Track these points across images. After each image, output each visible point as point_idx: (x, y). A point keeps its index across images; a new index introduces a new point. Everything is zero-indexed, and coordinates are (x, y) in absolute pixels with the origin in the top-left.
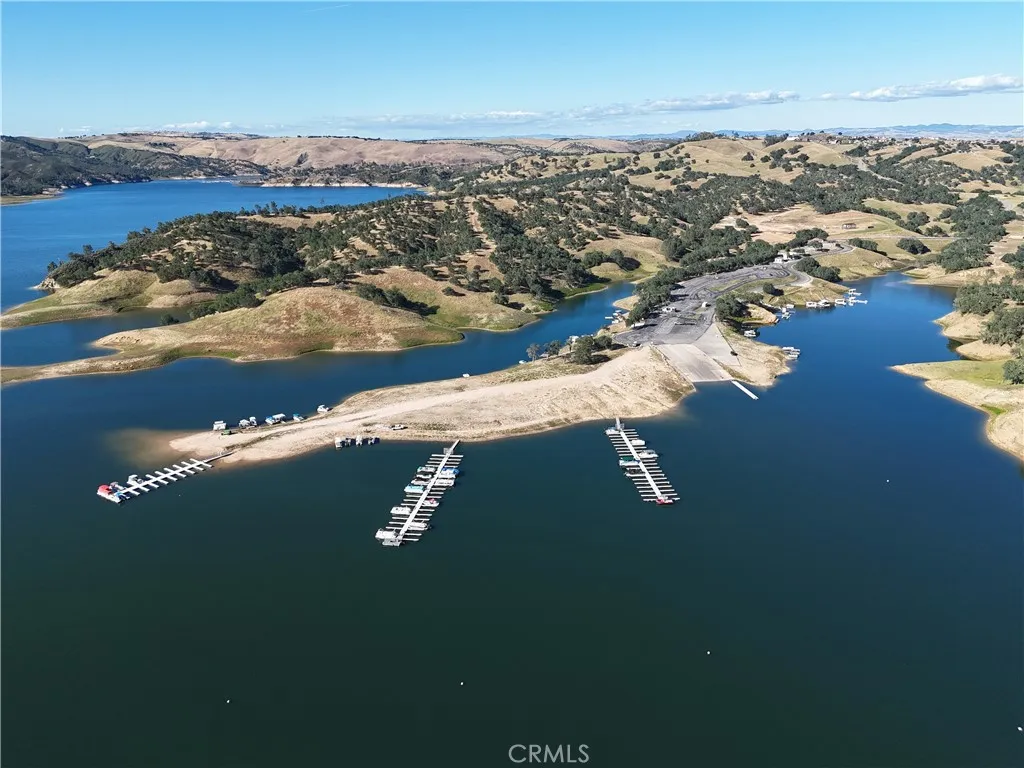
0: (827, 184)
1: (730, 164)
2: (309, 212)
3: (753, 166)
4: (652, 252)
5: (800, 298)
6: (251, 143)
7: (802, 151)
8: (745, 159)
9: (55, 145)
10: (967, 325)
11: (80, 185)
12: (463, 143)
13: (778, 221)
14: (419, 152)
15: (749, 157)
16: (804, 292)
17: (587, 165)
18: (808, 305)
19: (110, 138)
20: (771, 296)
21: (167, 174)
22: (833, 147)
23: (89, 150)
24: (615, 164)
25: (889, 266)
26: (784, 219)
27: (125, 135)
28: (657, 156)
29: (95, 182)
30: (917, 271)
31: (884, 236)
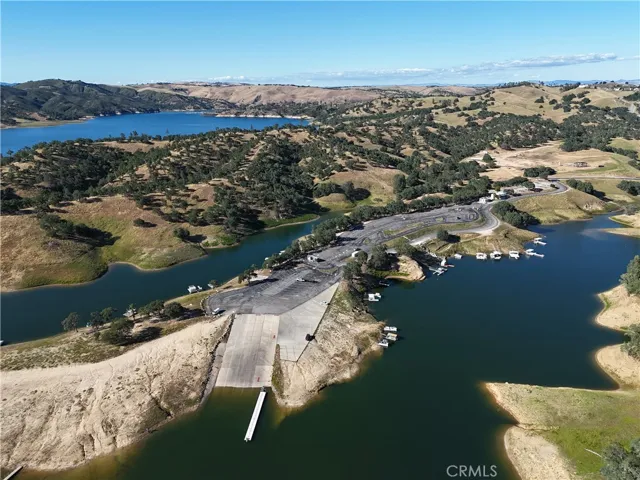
0: (591, 124)
1: (525, 106)
2: (155, 139)
3: (541, 107)
4: (384, 184)
5: (474, 247)
6: (230, 89)
7: (587, 96)
8: (538, 101)
9: (119, 89)
10: (627, 312)
11: (113, 114)
12: (358, 89)
13: (523, 156)
14: (330, 96)
15: (541, 100)
16: (480, 240)
17: (420, 105)
18: (478, 257)
19: (152, 85)
20: (444, 242)
21: (172, 107)
22: (617, 93)
23: (137, 93)
24: (439, 104)
25: (600, 208)
26: (530, 155)
27: (161, 84)
28: (473, 99)
29: (124, 112)
30: (624, 217)
31: (609, 176)
